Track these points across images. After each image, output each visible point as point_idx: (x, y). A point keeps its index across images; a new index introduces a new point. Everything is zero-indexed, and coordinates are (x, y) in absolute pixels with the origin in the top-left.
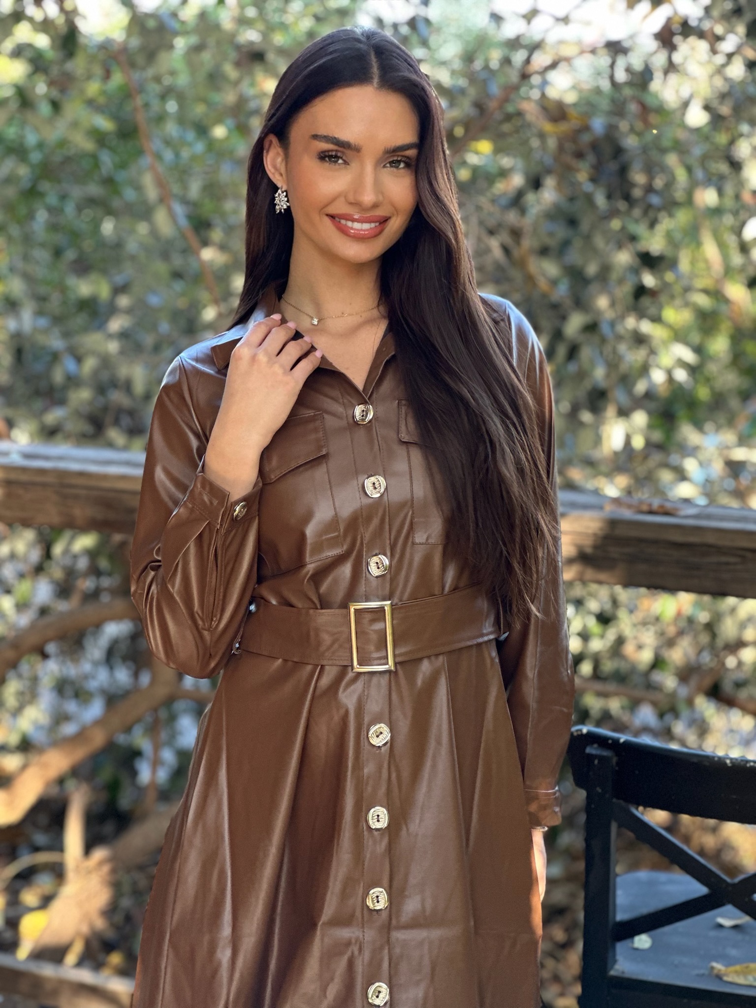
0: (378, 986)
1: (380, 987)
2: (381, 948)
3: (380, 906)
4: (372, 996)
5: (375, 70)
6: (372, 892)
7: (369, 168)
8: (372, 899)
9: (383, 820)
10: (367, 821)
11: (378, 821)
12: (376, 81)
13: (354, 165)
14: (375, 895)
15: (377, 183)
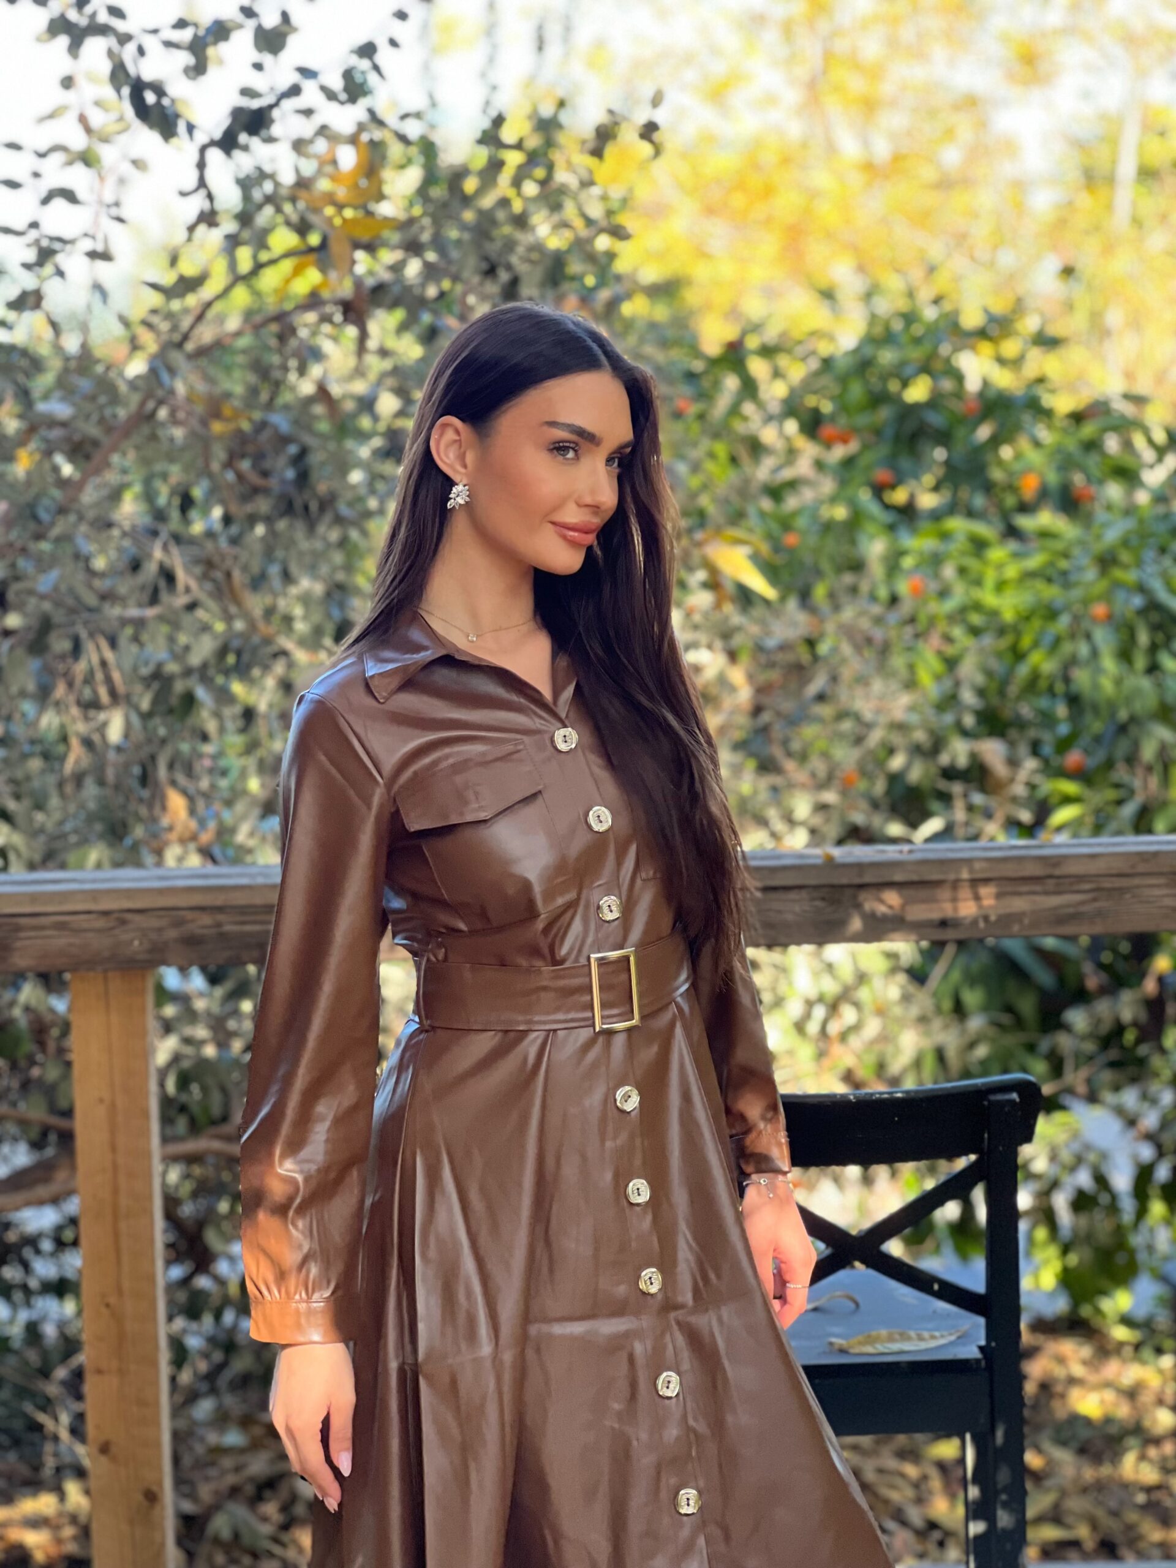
0: (667, 1376)
1: (670, 1376)
2: (663, 1334)
3: (654, 1289)
4: (662, 1388)
5: (603, 358)
6: (643, 1274)
7: (601, 465)
8: (645, 1281)
9: (644, 1193)
10: (626, 1197)
11: (639, 1195)
13: (585, 461)
14: (647, 1278)
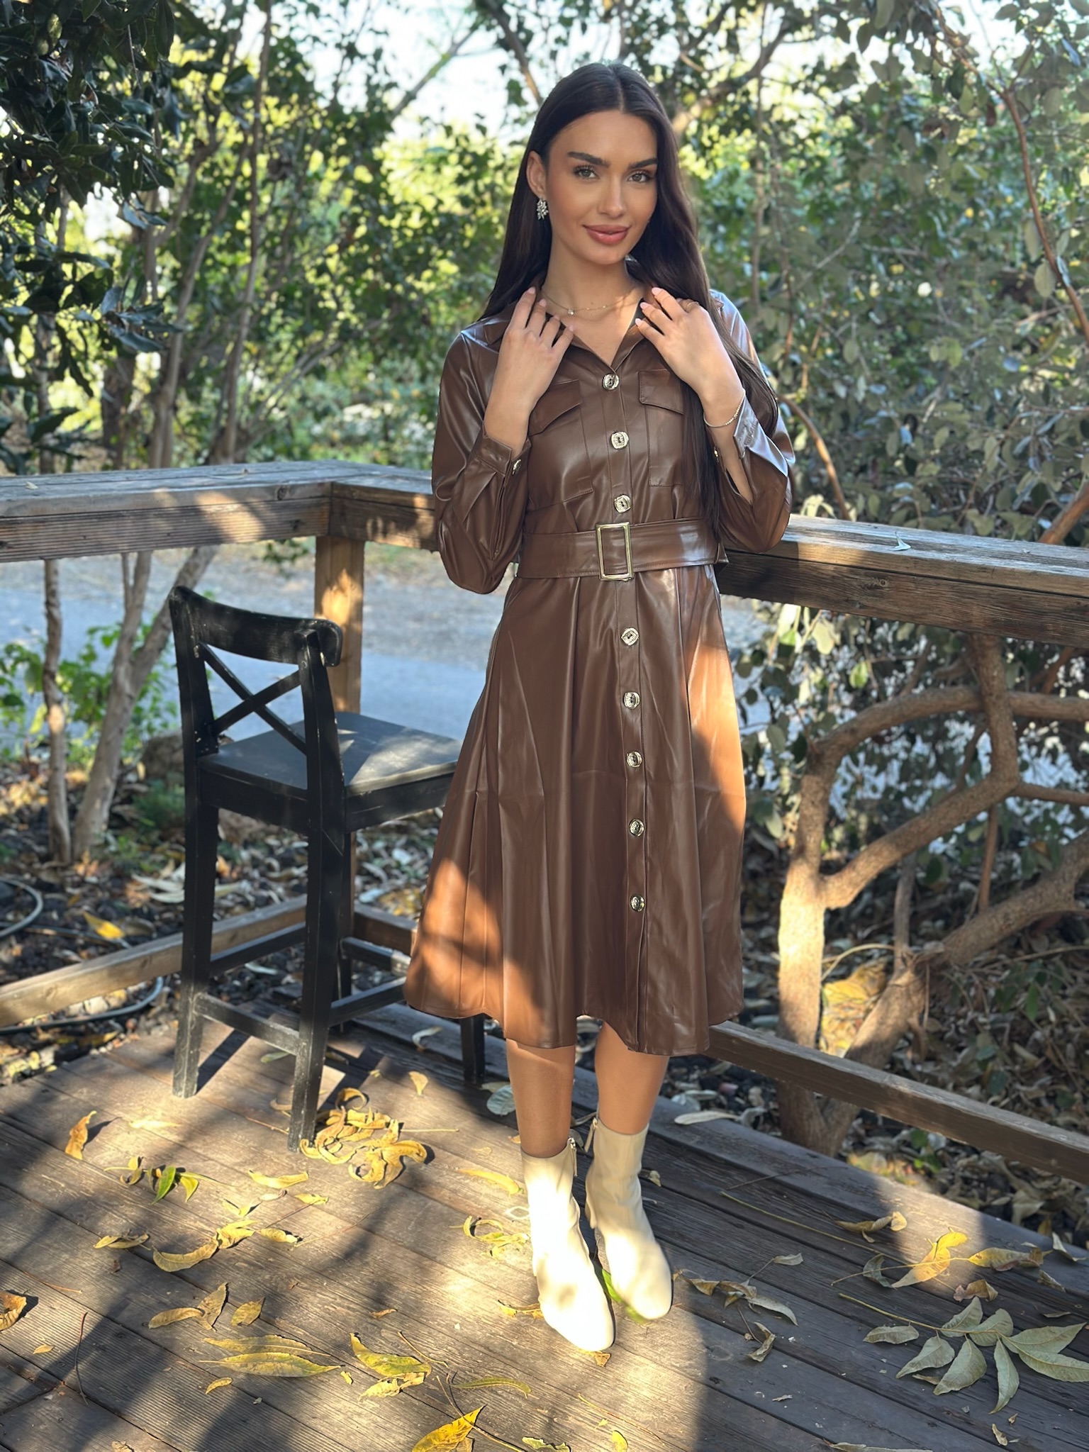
1: (639, 823)
5: (621, 98)
6: (630, 755)
7: (616, 180)
9: (635, 701)
10: (624, 703)
11: (631, 702)
12: (622, 106)
13: (604, 179)
15: (623, 196)
